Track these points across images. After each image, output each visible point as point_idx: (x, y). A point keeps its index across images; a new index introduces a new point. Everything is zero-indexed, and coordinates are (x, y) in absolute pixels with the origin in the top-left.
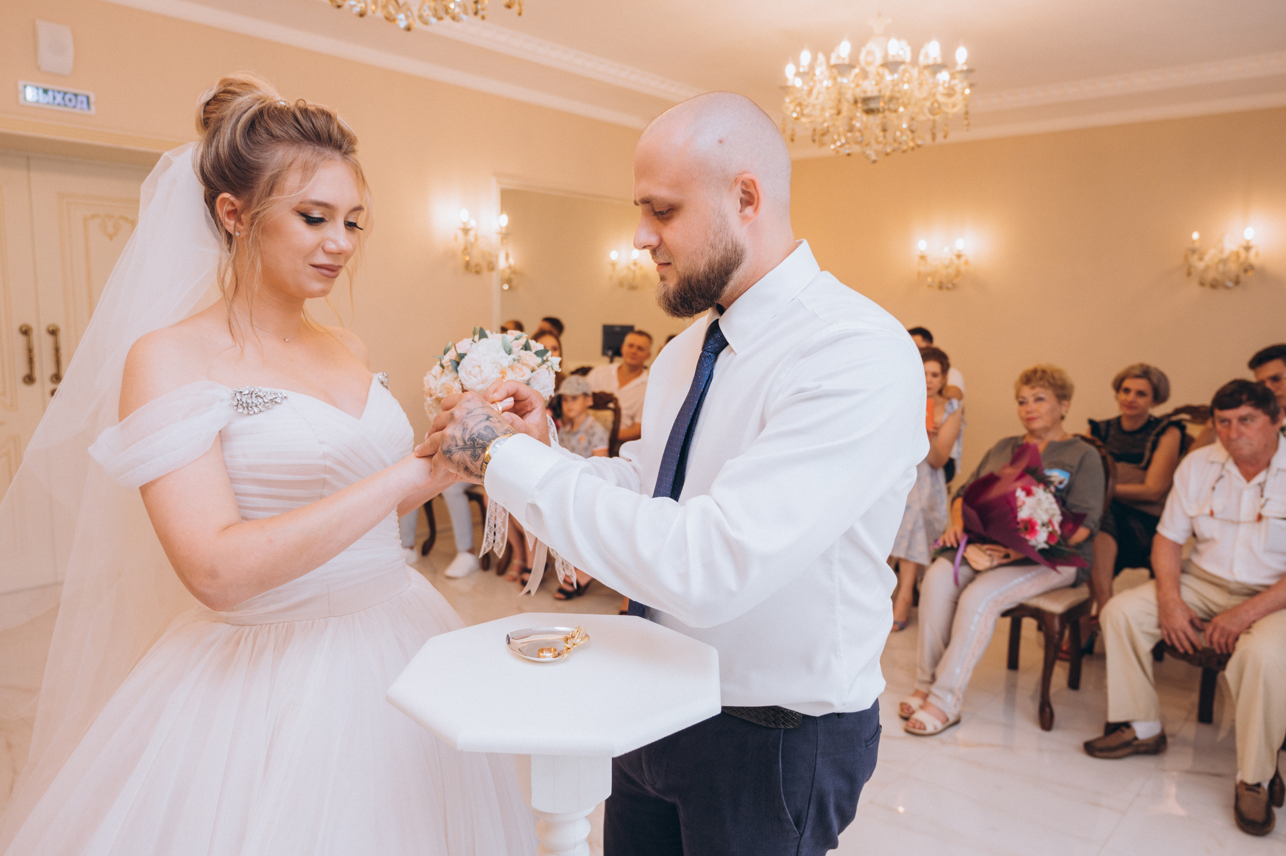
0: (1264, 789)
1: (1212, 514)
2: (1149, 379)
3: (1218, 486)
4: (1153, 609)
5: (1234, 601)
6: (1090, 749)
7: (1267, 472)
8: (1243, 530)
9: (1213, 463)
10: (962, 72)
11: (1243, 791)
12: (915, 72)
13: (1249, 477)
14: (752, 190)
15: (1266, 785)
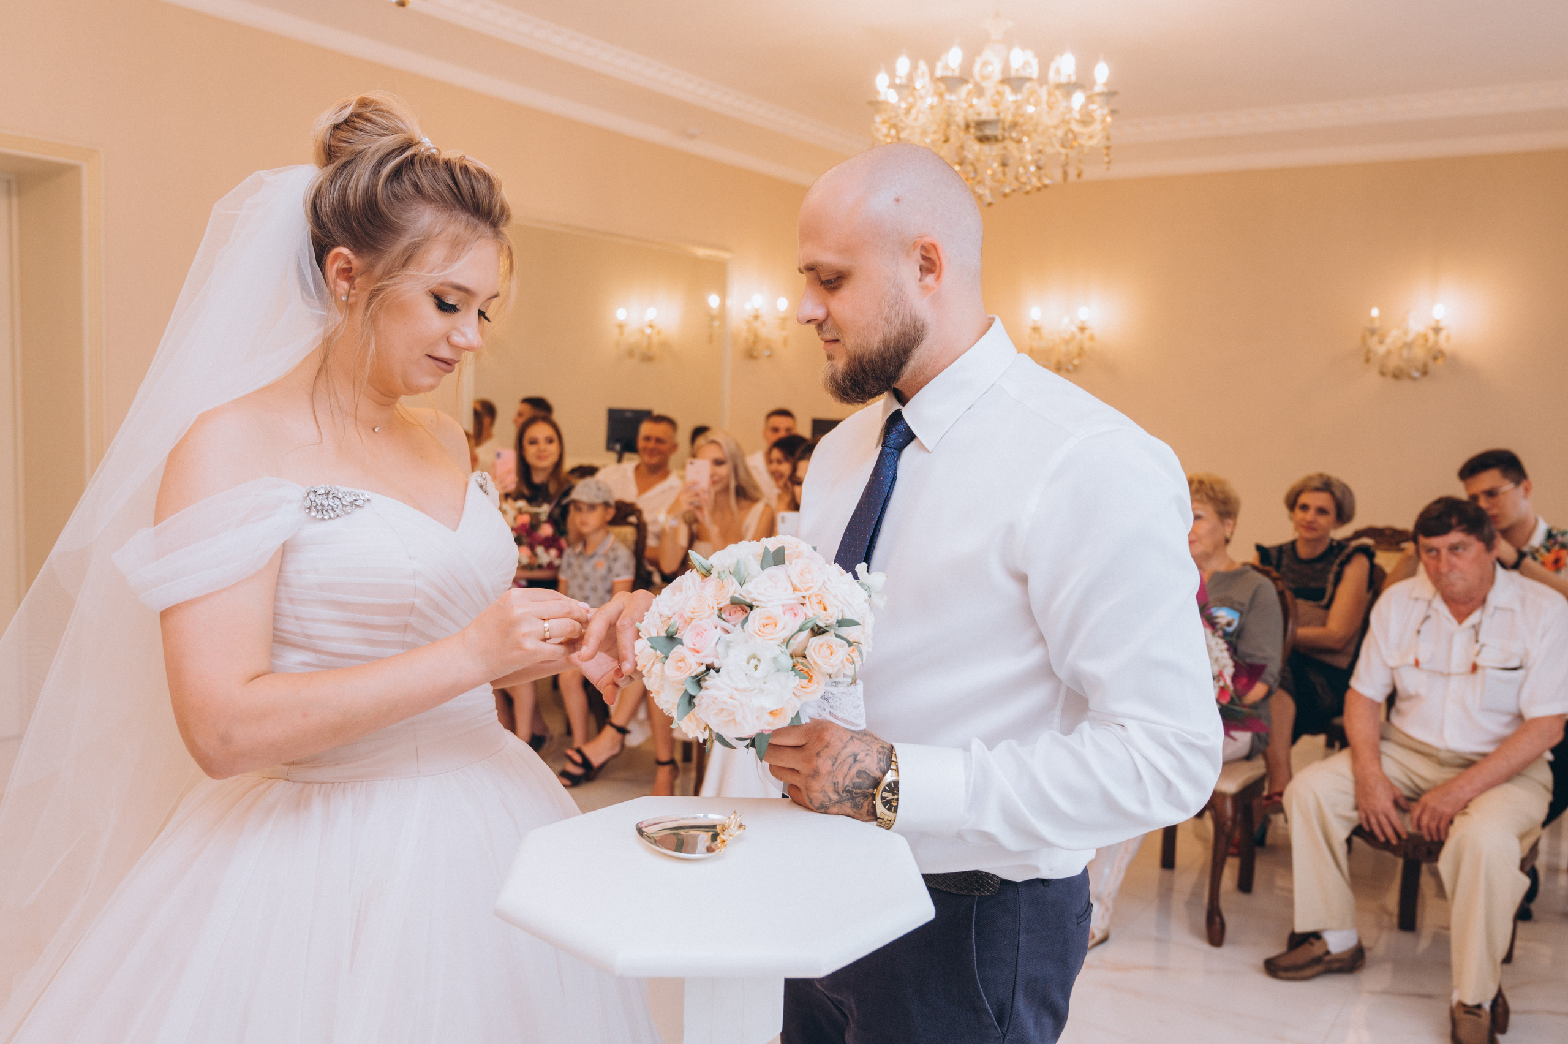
0: (1485, 1012)
1: (1417, 663)
2: (1332, 493)
3: (1423, 629)
4: (1349, 786)
5: (1446, 774)
6: (1273, 968)
7: (1483, 612)
8: (1454, 683)
9: (1417, 599)
10: (1101, 94)
11: (1461, 1015)
12: (1043, 92)
13: (1461, 617)
14: (933, 256)
15: (1487, 1006)
